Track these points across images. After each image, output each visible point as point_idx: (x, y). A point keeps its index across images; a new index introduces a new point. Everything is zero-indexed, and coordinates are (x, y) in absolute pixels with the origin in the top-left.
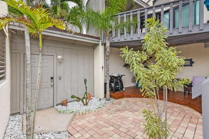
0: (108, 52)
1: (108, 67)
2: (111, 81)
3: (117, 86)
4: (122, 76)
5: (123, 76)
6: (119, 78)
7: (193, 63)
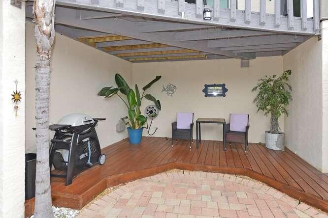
0: (44, 33)
1: (45, 96)
2: (56, 145)
3: (82, 156)
4: (96, 121)
5: (99, 122)
6: (89, 130)
7: (226, 90)
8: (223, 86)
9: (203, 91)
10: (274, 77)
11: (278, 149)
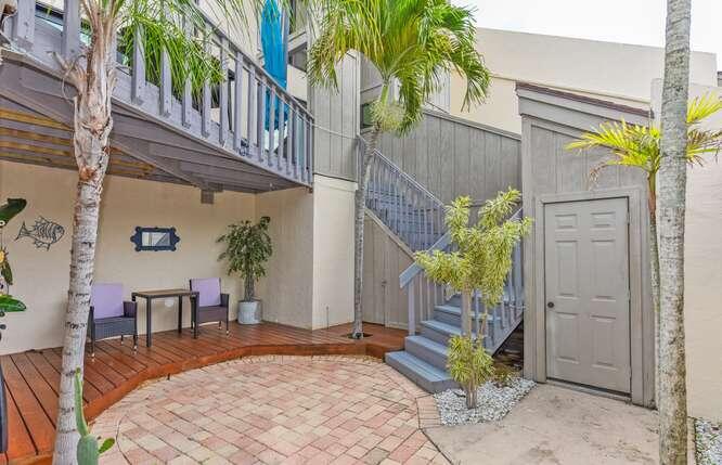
7: (178, 239)
8: (172, 231)
9: (132, 239)
10: (247, 222)
11: (257, 322)
